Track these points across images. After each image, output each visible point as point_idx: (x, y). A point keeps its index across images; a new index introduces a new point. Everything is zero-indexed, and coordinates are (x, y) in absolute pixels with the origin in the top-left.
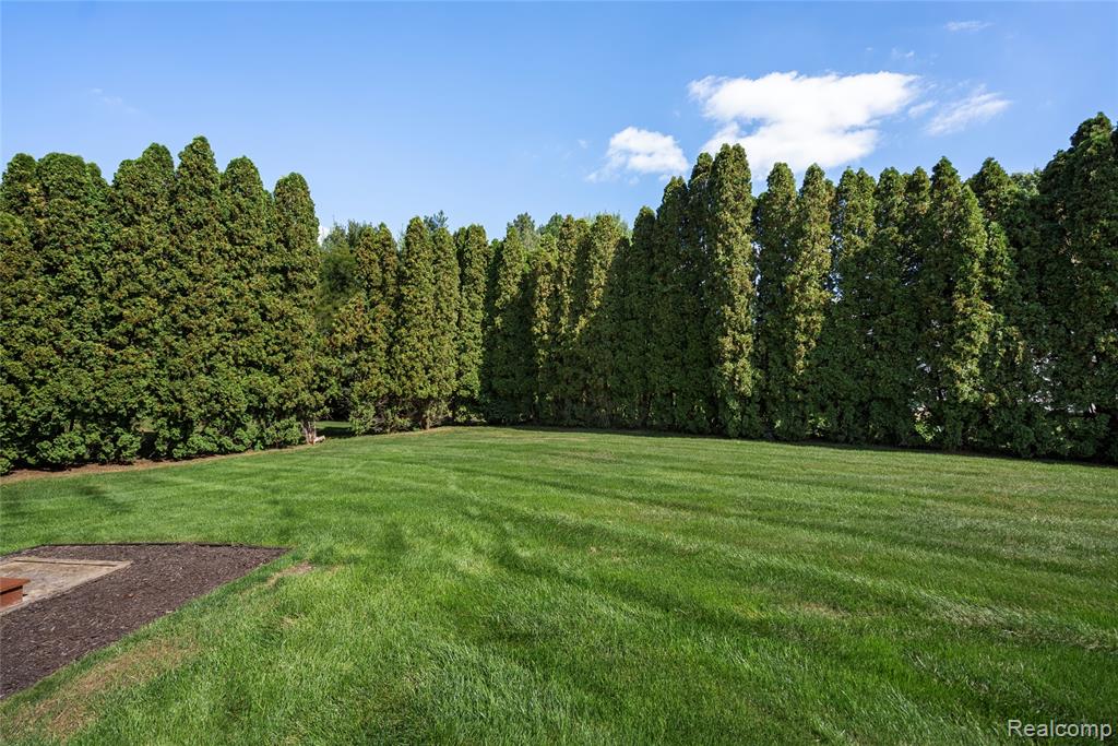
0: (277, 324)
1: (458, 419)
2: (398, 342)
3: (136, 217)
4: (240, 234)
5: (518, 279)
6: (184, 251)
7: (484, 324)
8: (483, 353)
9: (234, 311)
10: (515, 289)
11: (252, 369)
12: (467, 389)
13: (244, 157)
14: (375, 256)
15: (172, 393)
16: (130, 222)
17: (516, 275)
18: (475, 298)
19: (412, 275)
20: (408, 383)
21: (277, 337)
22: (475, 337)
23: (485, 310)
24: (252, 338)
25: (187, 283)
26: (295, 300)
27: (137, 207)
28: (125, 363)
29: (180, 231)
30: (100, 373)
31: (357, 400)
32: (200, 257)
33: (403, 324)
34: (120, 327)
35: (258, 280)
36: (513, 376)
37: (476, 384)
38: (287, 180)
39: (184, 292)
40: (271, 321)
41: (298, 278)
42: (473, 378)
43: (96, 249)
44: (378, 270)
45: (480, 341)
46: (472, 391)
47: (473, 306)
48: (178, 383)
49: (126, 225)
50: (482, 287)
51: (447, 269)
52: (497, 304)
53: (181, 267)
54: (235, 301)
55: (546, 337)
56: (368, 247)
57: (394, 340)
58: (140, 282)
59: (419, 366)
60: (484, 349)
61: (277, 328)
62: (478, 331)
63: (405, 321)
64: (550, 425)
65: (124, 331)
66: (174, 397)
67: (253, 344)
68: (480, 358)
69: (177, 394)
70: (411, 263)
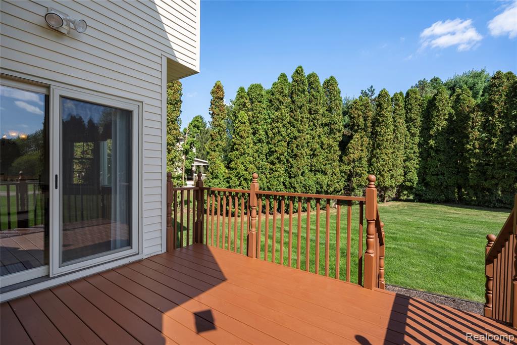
0: (326, 150)
1: (402, 198)
2: (375, 156)
3: (280, 107)
4: (314, 109)
5: (447, 117)
6: (295, 120)
7: (420, 145)
8: (419, 161)
9: (311, 146)
10: (444, 123)
11: (317, 173)
12: (410, 181)
13: (313, 72)
14: (360, 113)
15: (291, 184)
16: (278, 109)
17: (445, 115)
18: (413, 130)
19: (383, 121)
20: (381, 178)
21: (327, 157)
22: (414, 152)
23: (420, 137)
24: (317, 157)
25: (297, 134)
26: (334, 138)
27: (280, 102)
28: (276, 171)
29: (294, 111)
30: (268, 176)
31: (356, 187)
32: (301, 121)
33: (378, 147)
34: (275, 156)
35: (319, 130)
36: (443, 174)
37: (416, 178)
38: (329, 80)
39: (295, 138)
40: (324, 149)
41: (336, 128)
42: (414, 176)
43: (266, 123)
44: (362, 120)
45: (418, 154)
46: (413, 183)
47: (413, 135)
48: (293, 179)
49: (276, 111)
50: (418, 123)
51: (401, 115)
52: (431, 132)
53: (294, 127)
54: (311, 141)
55: (477, 151)
56: (356, 109)
57: (373, 156)
58: (282, 135)
59: (386, 169)
60: (420, 159)
61: (327, 153)
62: (416, 149)
63: (379, 145)
64: (474, 205)
65: (276, 157)
66: (292, 186)
67: (318, 160)
68: (417, 164)
69: (293, 184)
70: (383, 114)
